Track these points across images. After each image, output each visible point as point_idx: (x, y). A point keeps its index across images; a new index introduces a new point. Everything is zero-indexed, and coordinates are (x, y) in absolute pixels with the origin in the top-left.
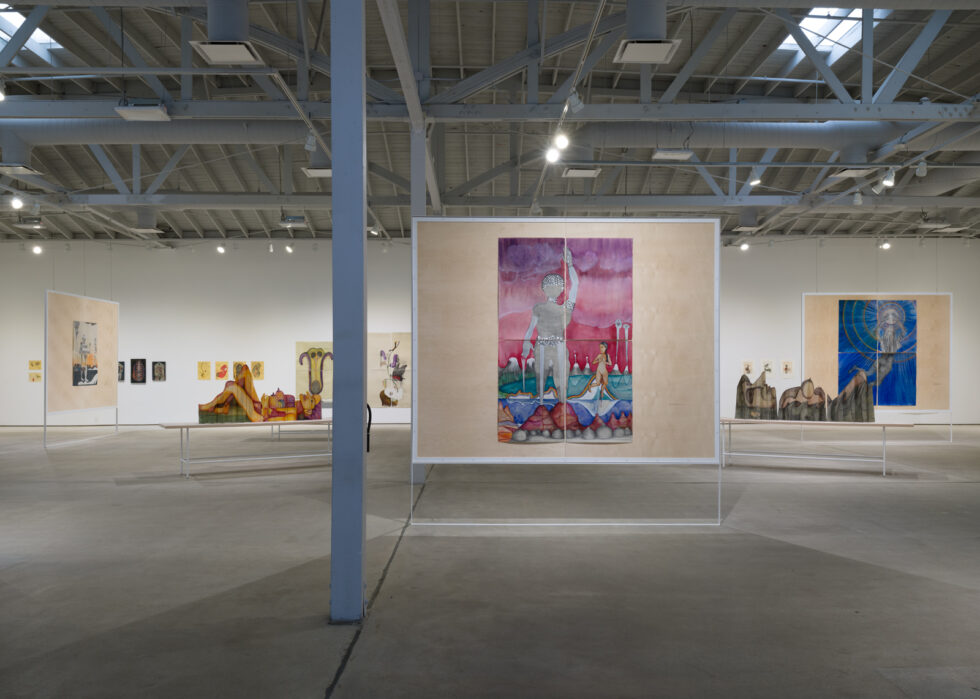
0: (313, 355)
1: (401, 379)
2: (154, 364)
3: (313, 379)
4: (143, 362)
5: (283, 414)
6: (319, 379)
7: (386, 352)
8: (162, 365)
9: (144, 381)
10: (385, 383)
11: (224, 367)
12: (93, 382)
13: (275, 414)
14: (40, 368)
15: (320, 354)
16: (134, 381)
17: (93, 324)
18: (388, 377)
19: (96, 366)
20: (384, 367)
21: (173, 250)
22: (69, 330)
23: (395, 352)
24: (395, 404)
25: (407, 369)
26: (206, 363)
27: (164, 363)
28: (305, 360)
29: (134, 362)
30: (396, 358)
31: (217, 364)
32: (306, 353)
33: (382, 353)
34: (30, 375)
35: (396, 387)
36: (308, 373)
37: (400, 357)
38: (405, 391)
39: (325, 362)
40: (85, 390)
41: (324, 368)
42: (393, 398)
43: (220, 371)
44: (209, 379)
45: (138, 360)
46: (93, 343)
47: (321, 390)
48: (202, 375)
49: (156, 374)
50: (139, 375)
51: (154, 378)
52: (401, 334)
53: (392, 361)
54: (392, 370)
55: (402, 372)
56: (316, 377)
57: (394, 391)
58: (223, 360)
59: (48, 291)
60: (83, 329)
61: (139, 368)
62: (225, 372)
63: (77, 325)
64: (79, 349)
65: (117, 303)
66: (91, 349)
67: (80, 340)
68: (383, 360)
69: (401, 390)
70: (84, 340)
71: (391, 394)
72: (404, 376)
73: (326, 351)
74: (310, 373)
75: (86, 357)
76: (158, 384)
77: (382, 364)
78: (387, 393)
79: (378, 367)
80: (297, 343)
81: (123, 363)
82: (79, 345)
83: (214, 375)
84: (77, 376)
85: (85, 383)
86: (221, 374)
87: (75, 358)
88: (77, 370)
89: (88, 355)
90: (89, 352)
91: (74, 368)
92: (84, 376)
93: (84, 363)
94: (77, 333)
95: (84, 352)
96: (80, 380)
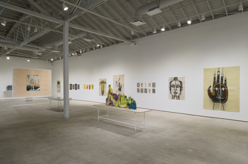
6: (103, 90)
7: (117, 82)
10: (117, 91)
12: (37, 90)
17: (37, 76)
18: (118, 90)
19: (39, 86)
20: (117, 86)
23: (119, 82)
25: (122, 87)
27: (79, 85)
28: (101, 84)
32: (101, 82)
33: (116, 82)
36: (101, 88)
37: (120, 83)
39: (104, 85)
46: (37, 80)
47: (104, 93)
48: (84, 88)
49: (78, 88)
52: (120, 75)
53: (118, 84)
54: (118, 87)
55: (121, 88)
56: (103, 89)
59: (13, 68)
60: (31, 77)
63: (29, 76)
65: (51, 70)
66: (37, 82)
70: (32, 80)
72: (121, 89)
73: (105, 82)
75: (33, 84)
76: (78, 90)
77: (116, 85)
79: (115, 86)
80: (100, 79)
81: (74, 85)
82: (30, 81)
83: (86, 88)
84: (29, 88)
85: (33, 90)
86: (87, 88)
87: (27, 84)
88: (29, 87)
89: (34, 83)
90: (35, 83)
91: (27, 87)
92: (32, 88)
93: (32, 85)
94: (28, 78)
95: (32, 82)
96: (31, 89)
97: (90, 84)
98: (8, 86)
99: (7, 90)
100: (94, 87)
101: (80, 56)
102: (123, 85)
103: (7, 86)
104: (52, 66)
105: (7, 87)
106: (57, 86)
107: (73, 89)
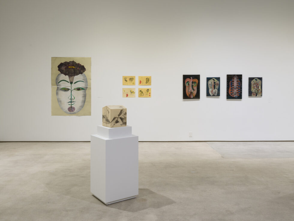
2: (251, 79)
4: (240, 77)
8: (259, 80)
9: (240, 97)
14: (134, 84)
16: (229, 97)
27: (261, 79)
29: (230, 78)
34: (124, 90)
45: (234, 75)
49: (253, 90)
50: (235, 91)
51: (250, 94)
61: (235, 84)
76: (254, 99)
81: (218, 79)
106: (57, 82)
107: (208, 95)
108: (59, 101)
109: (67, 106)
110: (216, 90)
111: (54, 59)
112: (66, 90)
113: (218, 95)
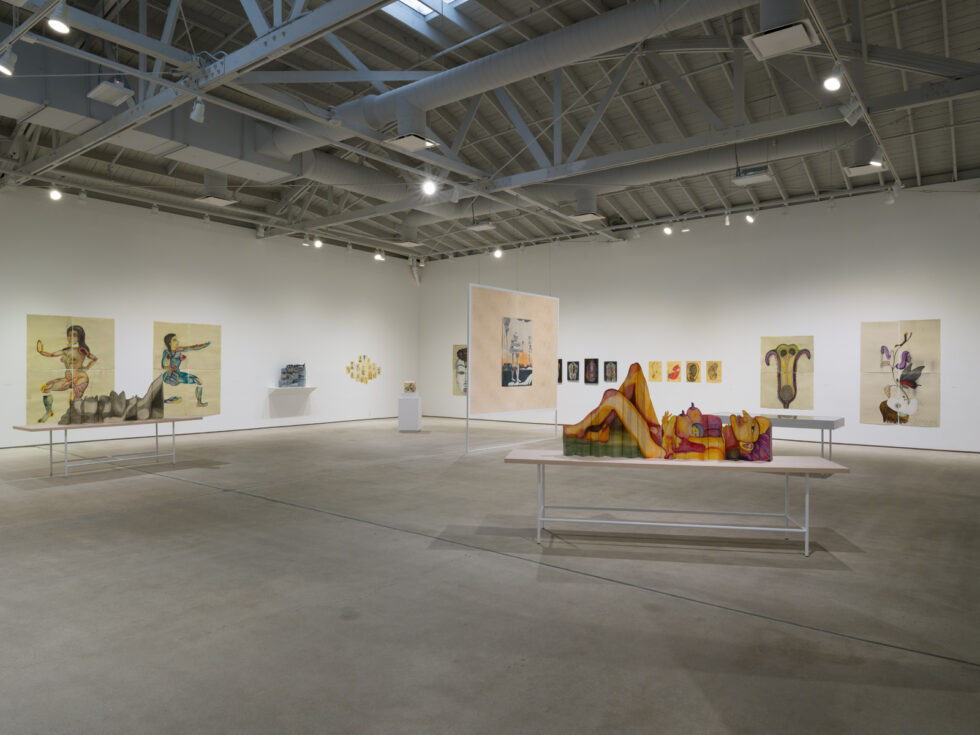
0: (784, 353)
1: (914, 385)
2: (606, 363)
3: (783, 384)
4: (596, 361)
5: (700, 449)
6: (791, 383)
7: (891, 348)
8: (613, 366)
9: (596, 381)
10: (888, 390)
11: (677, 367)
12: (527, 382)
13: (685, 447)
15: (792, 351)
16: (587, 381)
17: (527, 321)
18: (893, 383)
19: (531, 366)
20: (888, 369)
21: (626, 242)
22: (499, 327)
23: (904, 349)
24: (904, 420)
25: (924, 371)
26: (657, 363)
27: (615, 363)
28: (773, 359)
29: (587, 362)
30: (906, 356)
31: (669, 364)
32: (774, 351)
33: (884, 350)
35: (906, 397)
36: (776, 375)
37: (913, 354)
38: (920, 403)
39: (799, 362)
40: (515, 390)
41: (798, 369)
42: (902, 411)
43: (671, 371)
44: (661, 381)
45: (591, 360)
46: (526, 341)
47: (793, 399)
48: (653, 376)
49: (608, 375)
50: (592, 375)
51: (606, 378)
52: (914, 322)
53: (899, 360)
54: (899, 373)
55: (916, 376)
56: (787, 380)
57: (901, 401)
58: (675, 360)
59: (471, 285)
60: (514, 327)
61: (592, 368)
62: (678, 373)
63: (507, 322)
64: (509, 347)
65: (557, 299)
66: (525, 348)
67: (510, 338)
68: (885, 359)
69: (913, 402)
70: (516, 337)
71: (897, 406)
72: (919, 381)
73: (800, 348)
74: (779, 376)
75: (517, 356)
77: (883, 365)
78: (891, 405)
79: (878, 368)
80: (763, 339)
81: (577, 363)
82: (510, 344)
83: (665, 375)
84: (507, 377)
85: (517, 383)
86: (673, 376)
87: (505, 357)
88: (506, 370)
89: (521, 354)
90: (522, 351)
91: (503, 368)
92: (515, 377)
93: (515, 363)
94: (507, 331)
95: (516, 351)
96: (511, 381)
97: (693, 360)
98: (290, 366)
99: (281, 385)
100: (724, 371)
101: (622, 243)
102: (935, 364)
103: (285, 367)
104: (420, 281)
105: (284, 373)
106: (456, 366)
107: (569, 379)
108: (458, 383)
109: (463, 387)
110: (575, 375)
111: (455, 346)
112: (462, 373)
113: (577, 379)
